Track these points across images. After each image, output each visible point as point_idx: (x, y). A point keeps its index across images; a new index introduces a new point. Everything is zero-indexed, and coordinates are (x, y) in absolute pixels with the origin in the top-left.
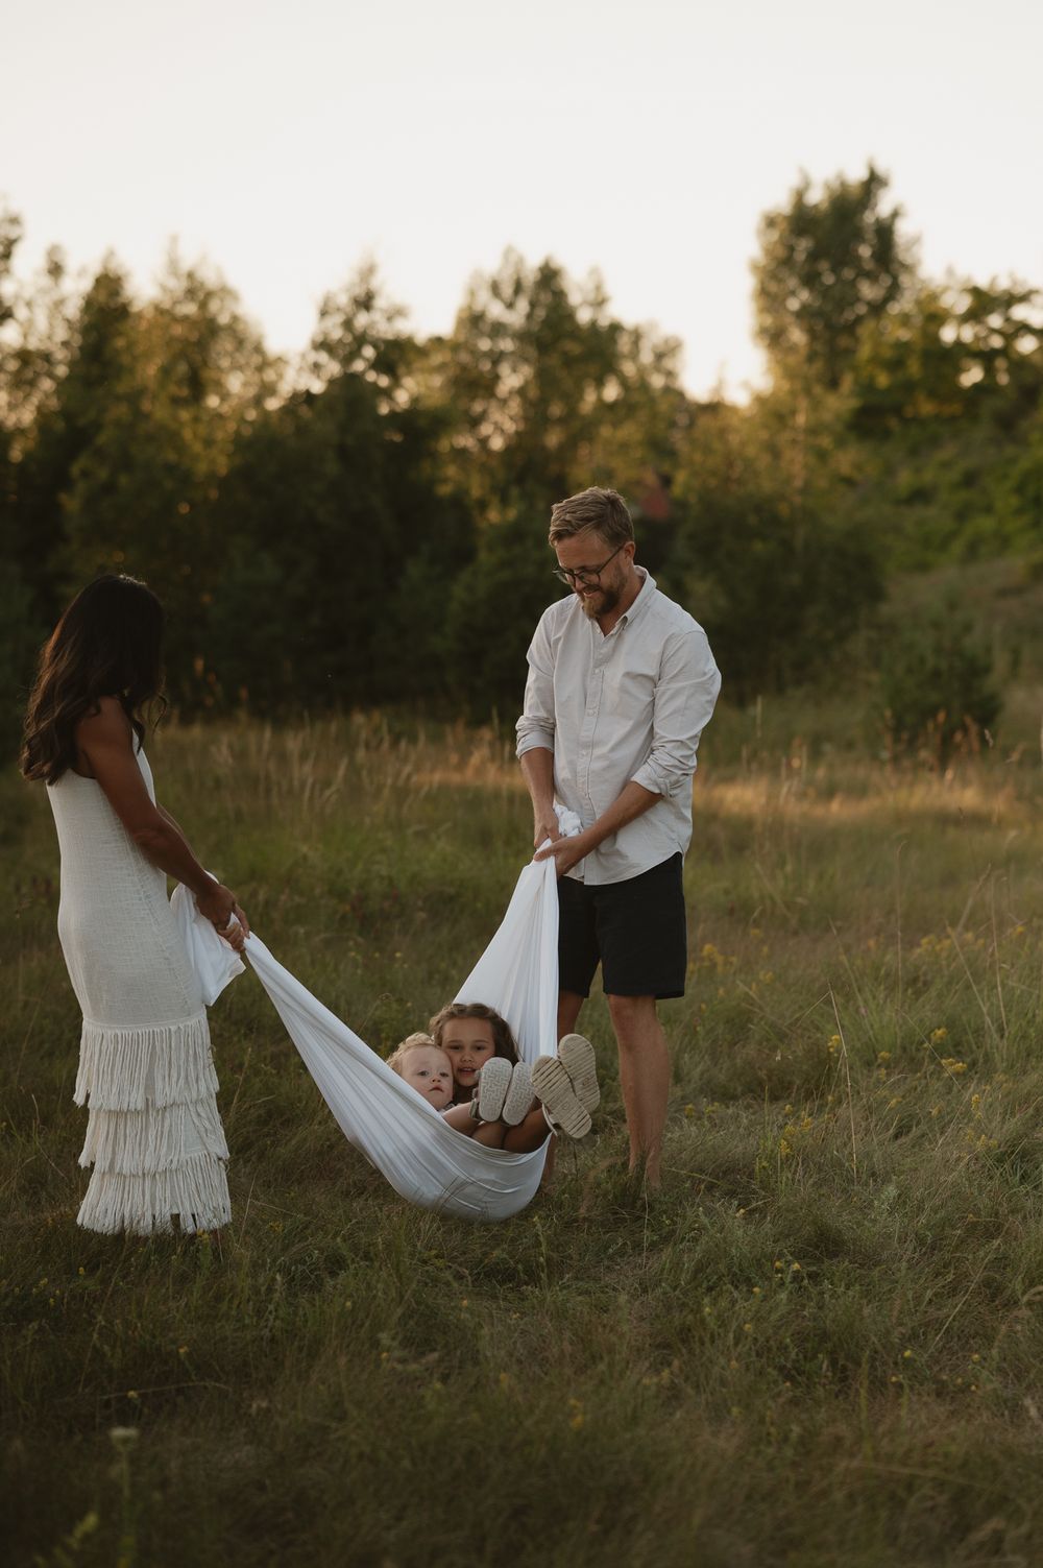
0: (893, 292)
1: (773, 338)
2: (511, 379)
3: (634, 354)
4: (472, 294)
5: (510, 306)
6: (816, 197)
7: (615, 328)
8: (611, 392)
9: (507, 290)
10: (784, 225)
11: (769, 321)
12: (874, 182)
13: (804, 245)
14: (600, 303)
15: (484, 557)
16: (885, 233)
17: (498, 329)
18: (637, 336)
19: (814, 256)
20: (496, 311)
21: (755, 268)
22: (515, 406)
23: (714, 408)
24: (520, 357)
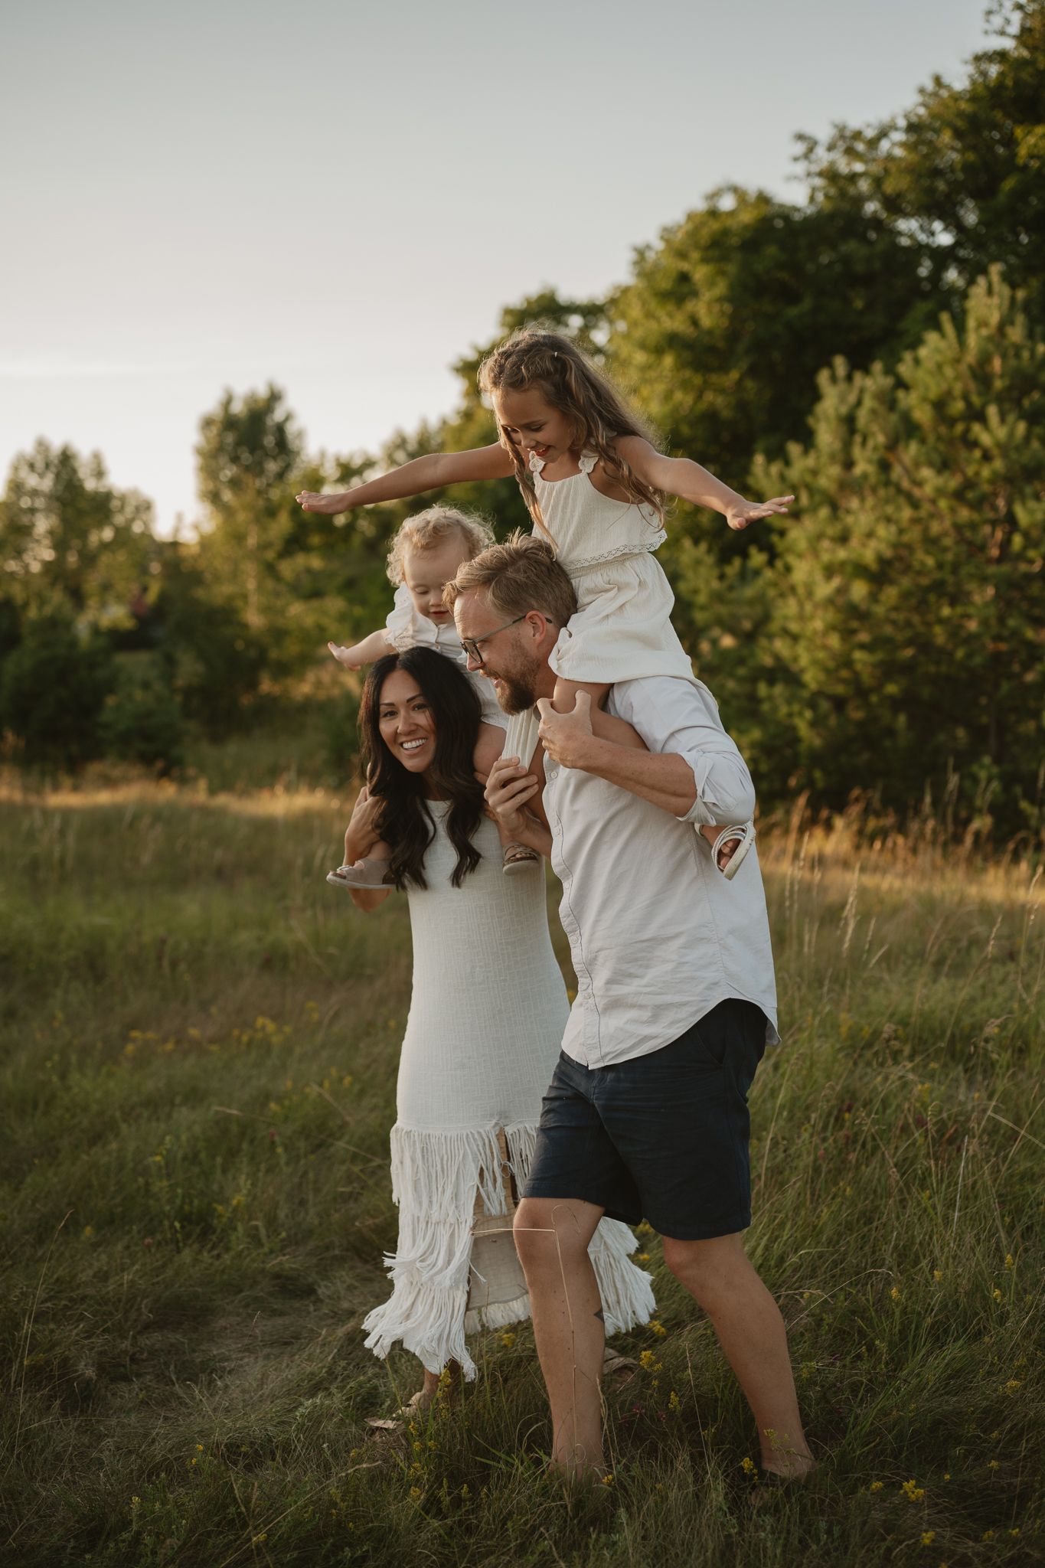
0: (287, 467)
1: (213, 497)
2: (42, 525)
3: (122, 509)
4: (16, 469)
5: (41, 476)
6: (238, 408)
7: (108, 496)
8: (108, 534)
9: (40, 465)
10: (219, 425)
11: (211, 486)
12: (274, 397)
13: (230, 438)
14: (100, 474)
15: (30, 643)
16: (280, 429)
17: (35, 493)
18: (123, 499)
19: (238, 444)
20: (32, 481)
21: (200, 452)
22: (47, 542)
23: (175, 545)
24: (48, 510)
